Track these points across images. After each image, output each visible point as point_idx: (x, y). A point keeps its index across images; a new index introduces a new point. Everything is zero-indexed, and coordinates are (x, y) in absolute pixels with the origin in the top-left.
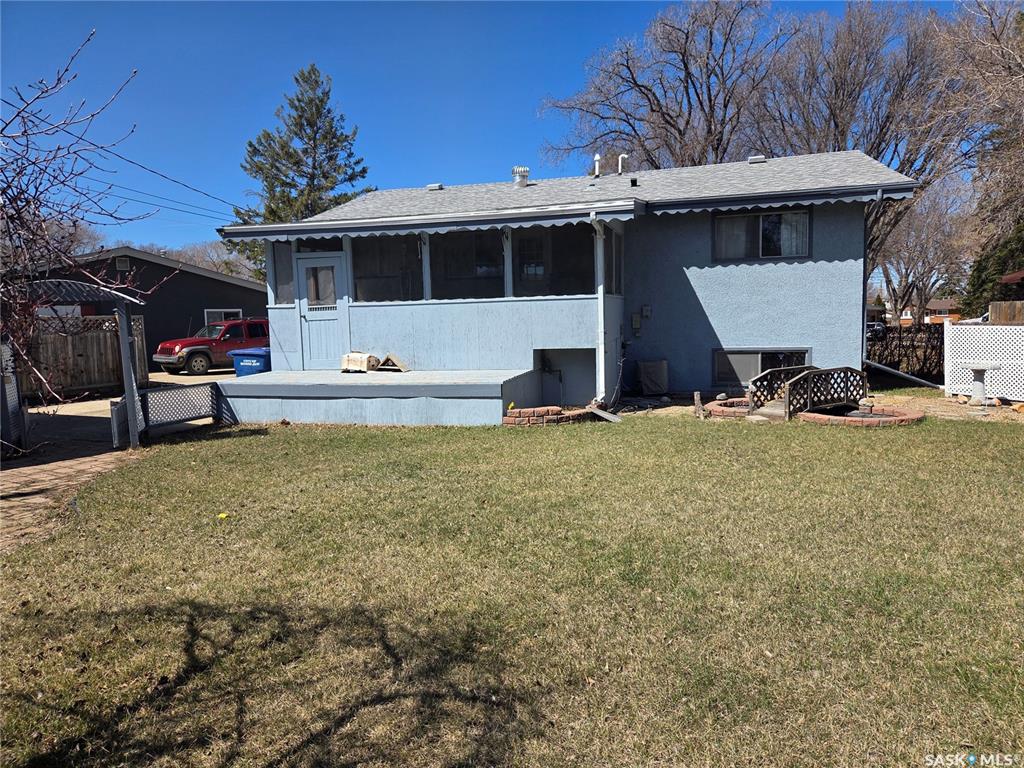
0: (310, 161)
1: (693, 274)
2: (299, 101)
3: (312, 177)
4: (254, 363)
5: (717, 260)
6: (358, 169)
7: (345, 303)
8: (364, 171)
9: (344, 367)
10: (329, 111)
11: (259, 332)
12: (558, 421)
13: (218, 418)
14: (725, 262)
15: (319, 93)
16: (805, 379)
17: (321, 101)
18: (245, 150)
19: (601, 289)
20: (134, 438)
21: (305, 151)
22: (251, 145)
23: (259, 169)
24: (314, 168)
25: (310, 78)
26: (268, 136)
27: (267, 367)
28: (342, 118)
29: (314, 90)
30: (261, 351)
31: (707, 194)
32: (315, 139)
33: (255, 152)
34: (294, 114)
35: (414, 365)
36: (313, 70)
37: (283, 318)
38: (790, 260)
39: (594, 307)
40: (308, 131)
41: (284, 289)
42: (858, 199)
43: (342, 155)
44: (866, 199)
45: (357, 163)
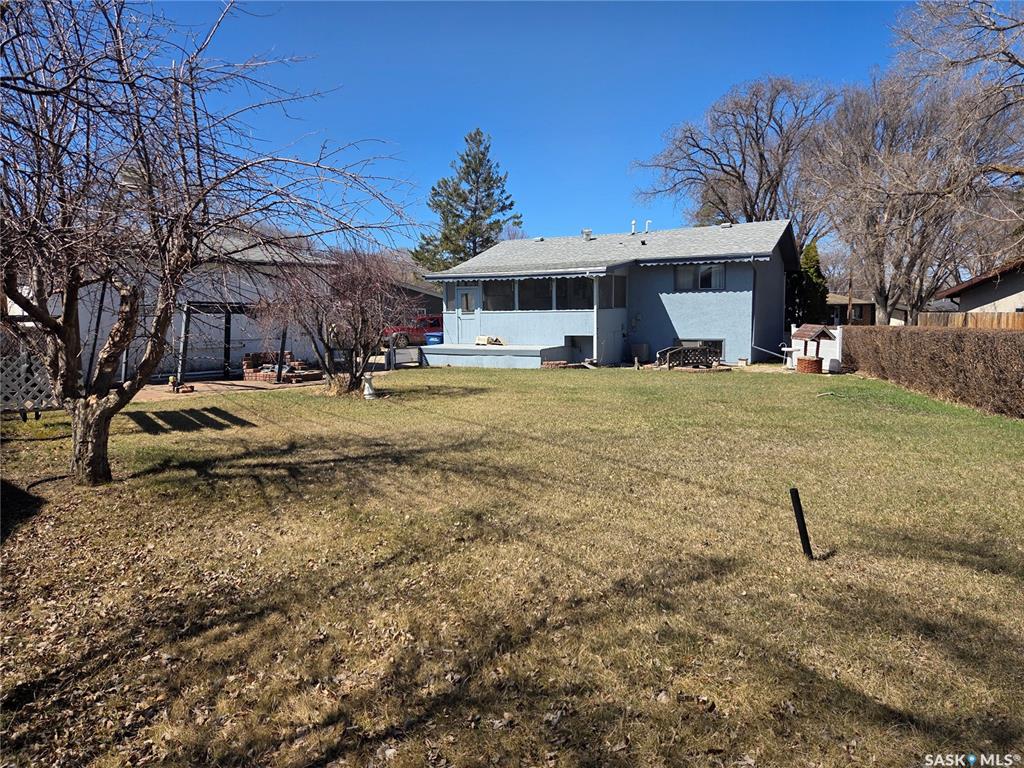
0: (474, 198)
1: (664, 297)
2: (468, 156)
3: (475, 210)
4: (436, 340)
5: (677, 289)
6: (508, 202)
7: (478, 311)
8: (512, 204)
9: (477, 342)
10: (488, 161)
11: (438, 324)
12: (565, 368)
13: (421, 363)
14: (681, 291)
15: (482, 149)
16: (680, 352)
17: (483, 154)
18: (430, 193)
19: (595, 307)
20: (392, 366)
21: (471, 192)
22: (433, 189)
23: (438, 206)
24: (476, 203)
25: (476, 138)
26: (445, 182)
27: (442, 342)
28: (497, 165)
29: (478, 147)
30: (439, 334)
31: (667, 256)
32: (478, 182)
33: (437, 194)
34: (464, 165)
35: (510, 342)
36: (478, 133)
37: (451, 318)
38: (714, 291)
39: (592, 315)
40: (473, 176)
41: (450, 303)
42: (742, 260)
43: (498, 192)
44: (746, 260)
45: (507, 198)
